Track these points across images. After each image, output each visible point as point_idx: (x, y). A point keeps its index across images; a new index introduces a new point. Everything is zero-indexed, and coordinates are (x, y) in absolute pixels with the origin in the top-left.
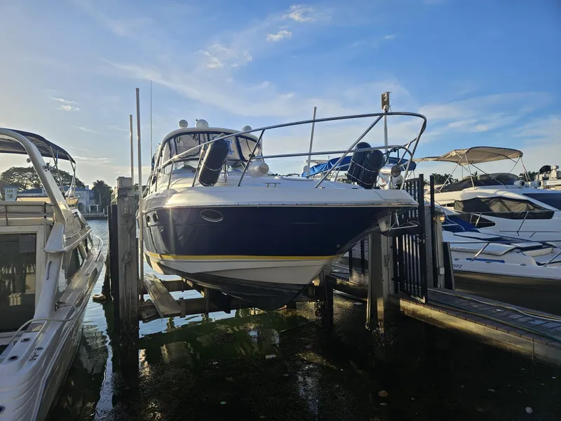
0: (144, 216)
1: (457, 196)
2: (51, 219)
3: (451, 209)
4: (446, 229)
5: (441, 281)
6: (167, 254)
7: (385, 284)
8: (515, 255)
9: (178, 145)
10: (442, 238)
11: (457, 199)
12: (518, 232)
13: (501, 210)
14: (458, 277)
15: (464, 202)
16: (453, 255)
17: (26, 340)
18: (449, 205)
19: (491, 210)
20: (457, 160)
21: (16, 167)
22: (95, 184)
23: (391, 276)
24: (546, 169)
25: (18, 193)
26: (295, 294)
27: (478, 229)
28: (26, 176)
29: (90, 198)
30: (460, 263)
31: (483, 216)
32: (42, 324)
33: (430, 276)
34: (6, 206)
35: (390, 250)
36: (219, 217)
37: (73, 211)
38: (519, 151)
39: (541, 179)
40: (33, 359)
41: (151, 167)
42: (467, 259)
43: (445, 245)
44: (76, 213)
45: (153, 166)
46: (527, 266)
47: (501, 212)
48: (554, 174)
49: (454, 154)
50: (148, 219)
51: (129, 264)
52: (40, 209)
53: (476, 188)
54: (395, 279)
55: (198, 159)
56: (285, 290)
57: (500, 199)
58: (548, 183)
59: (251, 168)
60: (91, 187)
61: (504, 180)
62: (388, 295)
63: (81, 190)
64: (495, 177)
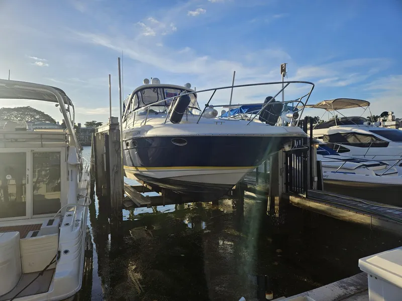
1: (325, 131)
3: (321, 140)
4: (318, 153)
5: (315, 185)
6: (142, 166)
7: (280, 186)
8: (362, 169)
9: (143, 95)
10: (316, 158)
11: (325, 134)
12: (365, 155)
13: (354, 141)
14: (326, 183)
15: (329, 136)
16: (323, 169)
17: (69, 215)
18: (320, 138)
19: (347, 141)
20: (325, 107)
23: (284, 181)
24: (385, 114)
27: (339, 154)
28: (13, 115)
30: (327, 174)
31: (342, 145)
32: (74, 207)
34: (42, 134)
35: (284, 166)
36: (184, 142)
38: (368, 102)
39: (381, 121)
40: (77, 226)
42: (332, 172)
43: (318, 163)
46: (370, 176)
47: (355, 143)
48: (390, 117)
49: (324, 103)
50: (127, 145)
51: (117, 172)
52: (63, 137)
53: (338, 126)
54: (287, 184)
56: (221, 189)
57: (354, 134)
58: (386, 123)
61: (357, 121)
62: (282, 193)
63: (54, 125)
64: (351, 119)
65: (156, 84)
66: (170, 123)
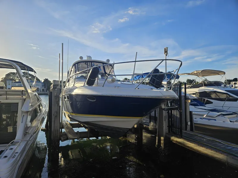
0: (63, 96)
1: (196, 90)
2: (25, 97)
3: (194, 96)
4: (191, 105)
5: (189, 128)
6: (72, 113)
7: (164, 128)
8: (220, 117)
9: (78, 66)
10: (189, 109)
11: (196, 92)
12: (222, 107)
13: (215, 97)
14: (196, 126)
15: (199, 93)
16: (194, 116)
17: (12, 149)
18: (193, 94)
19: (211, 97)
20: (196, 74)
21: (12, 72)
22: (44, 80)
23: (167, 125)
24: (236, 80)
25: (12, 83)
26: (125, 132)
27: (205, 105)
28: (16, 76)
29: (42, 86)
30: (197, 120)
31: (208, 99)
32: (19, 142)
33: (184, 125)
34: (6, 91)
35: (167, 114)
36: (94, 99)
37: (34, 94)
38: (224, 72)
39: (233, 83)
40: (14, 157)
41: (67, 75)
42: (200, 118)
43: (191, 112)
44: (36, 94)
45: (68, 75)
46: (226, 122)
49: (196, 72)
50: (65, 98)
51: (56, 116)
52: (20, 93)
53: (205, 87)
54: (169, 126)
55: (87, 73)
56: (121, 131)
57: (215, 92)
58: (236, 85)
59: (108, 80)
60: (43, 81)
61: (217, 84)
62: (166, 133)
63: (39, 82)
64: (213, 82)
65: (89, 60)
66: (87, 85)
